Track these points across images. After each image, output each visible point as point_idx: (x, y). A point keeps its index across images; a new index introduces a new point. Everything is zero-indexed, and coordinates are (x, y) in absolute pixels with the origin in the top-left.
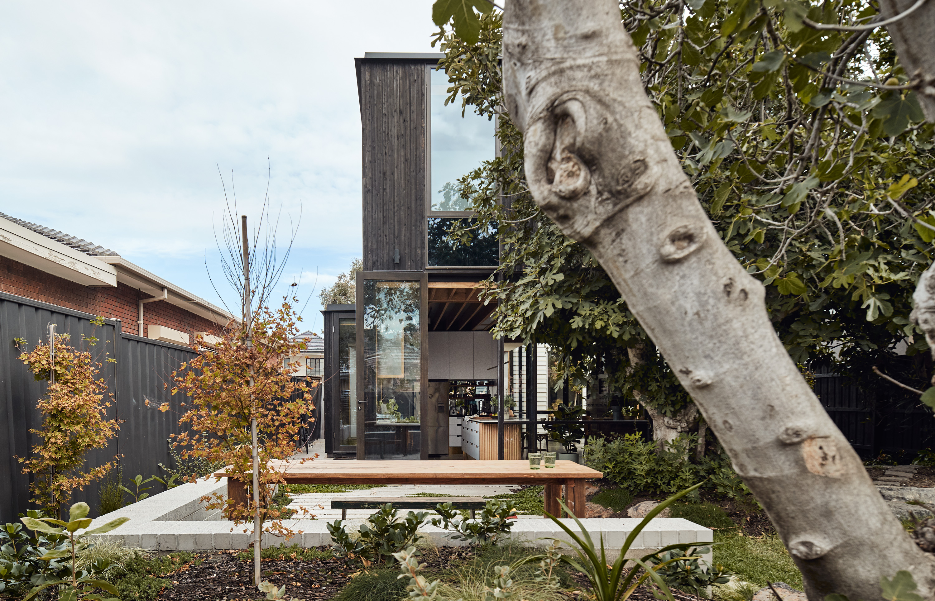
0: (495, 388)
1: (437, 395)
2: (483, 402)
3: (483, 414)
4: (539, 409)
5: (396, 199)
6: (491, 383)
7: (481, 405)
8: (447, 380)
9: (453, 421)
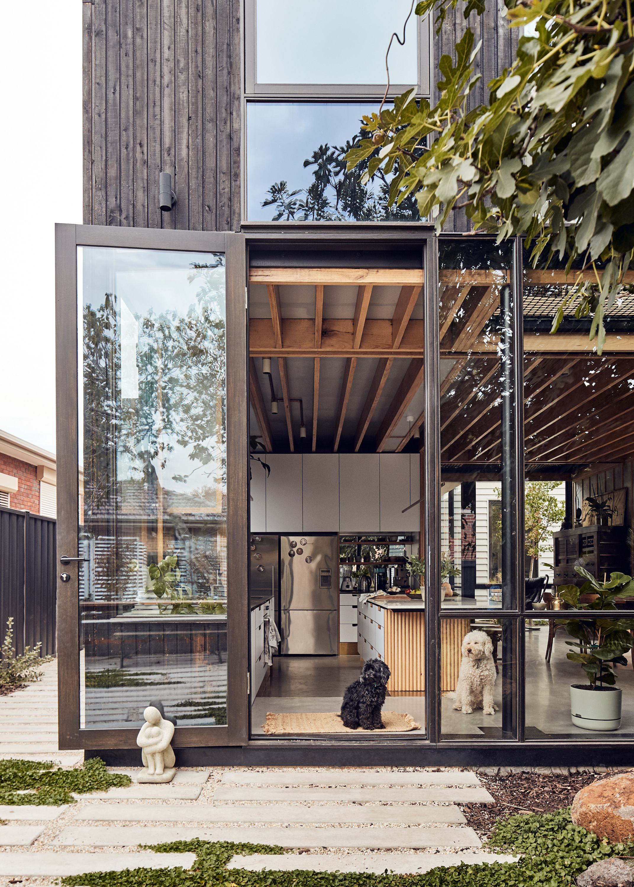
0: (416, 547)
1: (319, 558)
2: (397, 571)
3: (394, 589)
4: (479, 581)
5: (167, 53)
6: (409, 539)
7: (393, 575)
8: (336, 534)
9: (346, 599)
